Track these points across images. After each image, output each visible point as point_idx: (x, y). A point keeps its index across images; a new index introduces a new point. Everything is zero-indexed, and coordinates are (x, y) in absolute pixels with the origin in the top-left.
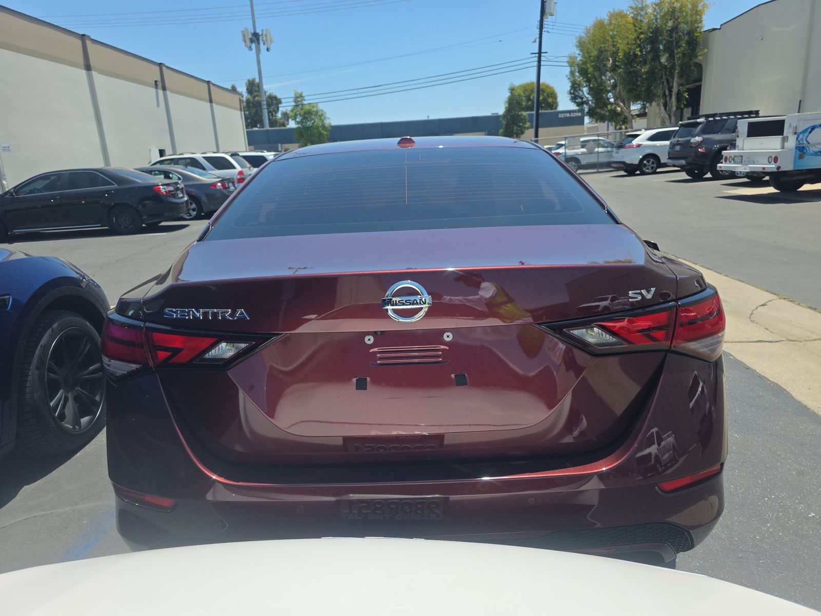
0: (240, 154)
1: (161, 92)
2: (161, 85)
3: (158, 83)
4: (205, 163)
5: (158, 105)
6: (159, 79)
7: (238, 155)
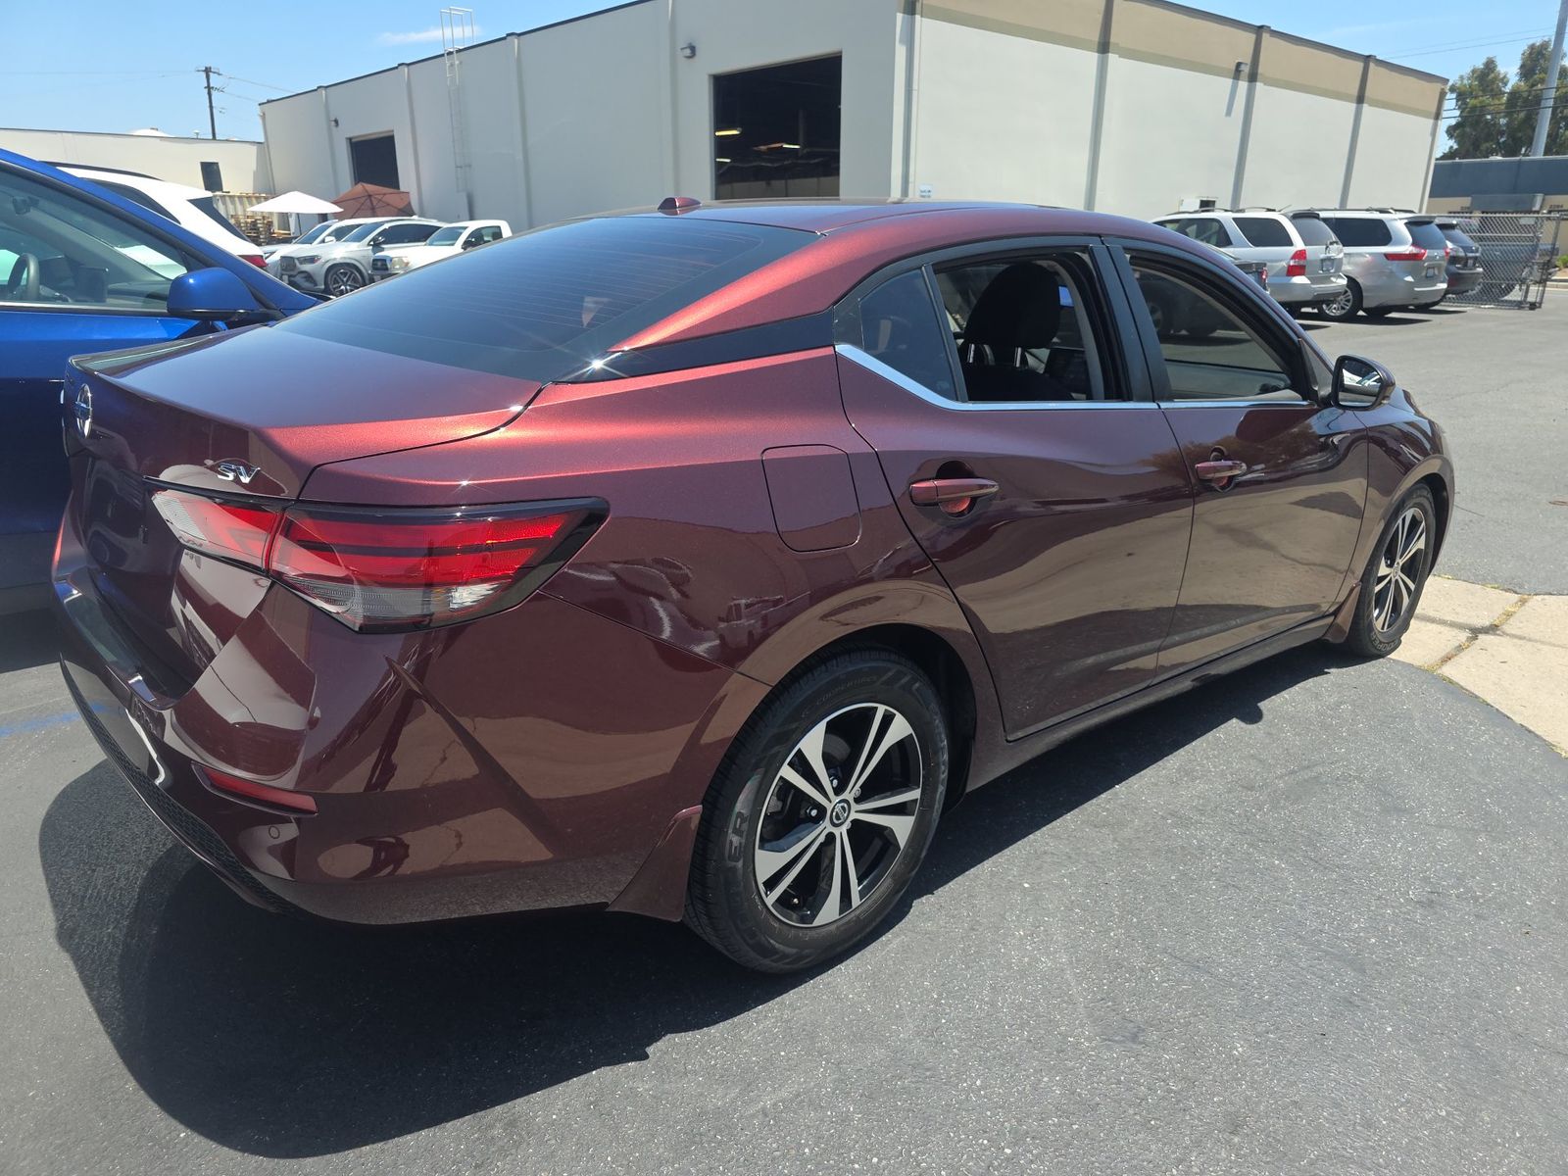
0: (1323, 215)
1: (1243, 85)
2: (1249, 73)
3: (1243, 67)
4: (1234, 231)
5: (1229, 113)
6: (1247, 59)
7: (1317, 217)
